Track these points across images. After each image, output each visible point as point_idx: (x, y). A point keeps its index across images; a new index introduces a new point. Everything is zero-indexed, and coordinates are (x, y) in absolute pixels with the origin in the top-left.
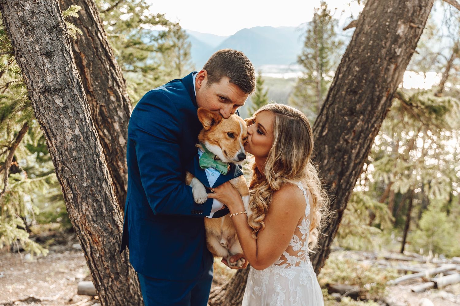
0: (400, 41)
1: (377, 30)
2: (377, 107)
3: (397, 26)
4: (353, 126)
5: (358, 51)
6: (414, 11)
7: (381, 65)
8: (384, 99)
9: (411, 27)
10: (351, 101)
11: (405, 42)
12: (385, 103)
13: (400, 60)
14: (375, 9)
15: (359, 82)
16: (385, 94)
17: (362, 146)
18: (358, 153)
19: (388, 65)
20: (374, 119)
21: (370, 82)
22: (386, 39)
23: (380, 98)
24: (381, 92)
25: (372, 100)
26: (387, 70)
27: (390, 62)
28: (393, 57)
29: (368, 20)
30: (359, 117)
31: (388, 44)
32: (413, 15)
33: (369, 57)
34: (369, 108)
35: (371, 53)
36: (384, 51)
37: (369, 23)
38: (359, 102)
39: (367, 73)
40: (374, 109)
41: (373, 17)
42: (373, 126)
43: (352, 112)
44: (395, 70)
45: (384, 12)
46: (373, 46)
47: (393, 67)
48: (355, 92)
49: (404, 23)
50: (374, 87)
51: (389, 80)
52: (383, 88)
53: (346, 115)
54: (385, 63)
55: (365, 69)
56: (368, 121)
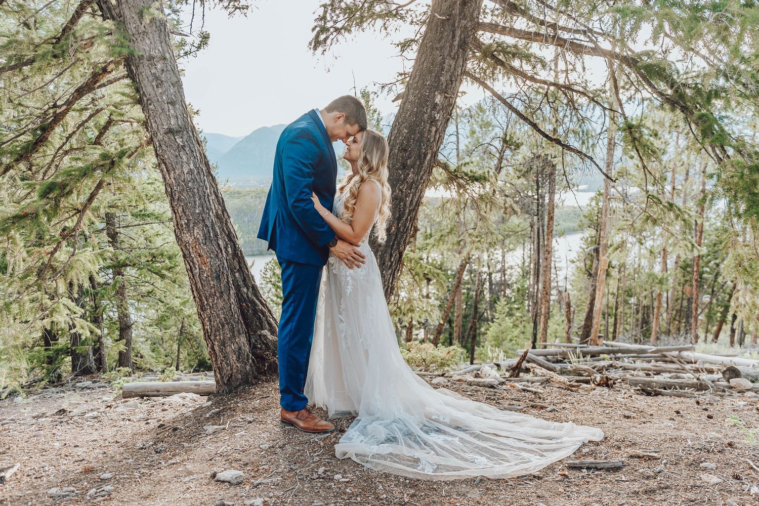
0: (438, 108)
1: (419, 99)
2: (424, 162)
3: (434, 96)
4: (405, 179)
5: (405, 117)
6: (447, 85)
7: (424, 128)
8: (429, 155)
9: (446, 97)
10: (403, 157)
11: (442, 109)
12: (430, 160)
13: (439, 123)
14: (417, 83)
15: (408, 141)
16: (430, 151)
17: (414, 195)
18: (412, 201)
19: (430, 127)
20: (422, 173)
21: (417, 141)
22: (427, 106)
23: (425, 155)
24: (426, 149)
25: (420, 156)
26: (430, 131)
27: (431, 125)
28: (433, 121)
29: (412, 91)
30: (410, 171)
31: (429, 110)
32: (446, 87)
33: (415, 121)
34: (418, 163)
35: (416, 118)
36: (426, 116)
37: (413, 93)
38: (409, 158)
39: (414, 134)
40: (422, 163)
41: (415, 89)
42: (422, 178)
43: (404, 167)
44: (436, 132)
45: (424, 85)
46: (417, 112)
47: (434, 129)
48: (405, 150)
49: (440, 94)
50: (420, 145)
51: (432, 140)
52: (427, 146)
53: (399, 169)
54: (428, 126)
55: (412, 130)
56: (418, 174)
